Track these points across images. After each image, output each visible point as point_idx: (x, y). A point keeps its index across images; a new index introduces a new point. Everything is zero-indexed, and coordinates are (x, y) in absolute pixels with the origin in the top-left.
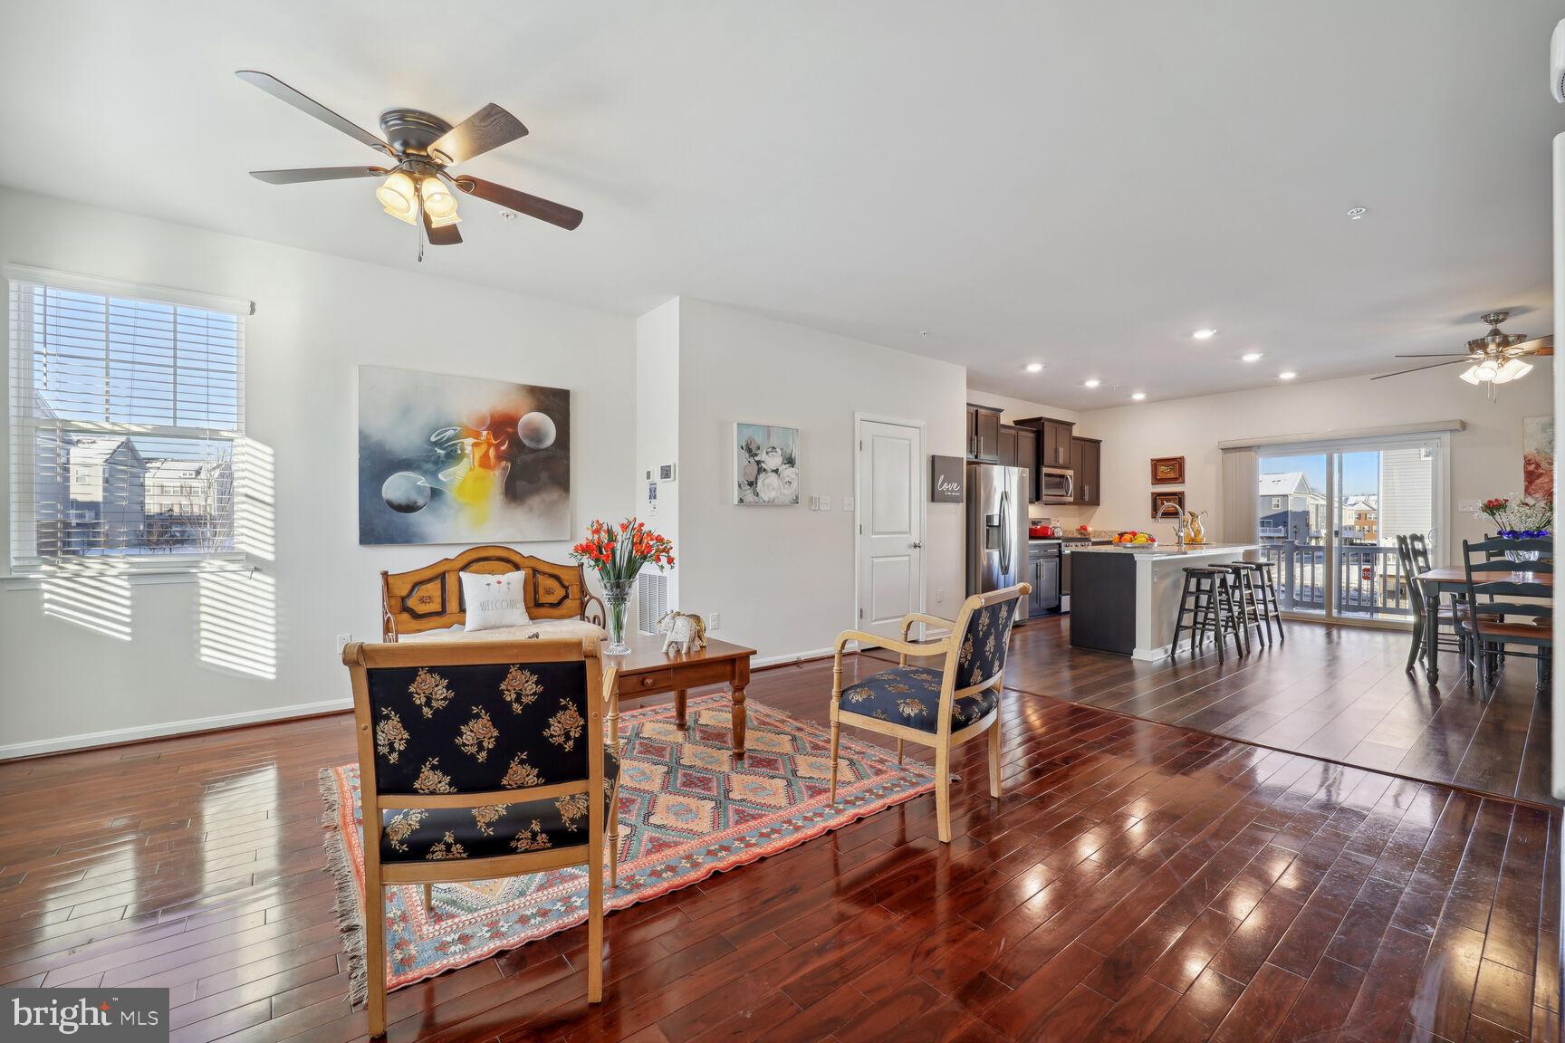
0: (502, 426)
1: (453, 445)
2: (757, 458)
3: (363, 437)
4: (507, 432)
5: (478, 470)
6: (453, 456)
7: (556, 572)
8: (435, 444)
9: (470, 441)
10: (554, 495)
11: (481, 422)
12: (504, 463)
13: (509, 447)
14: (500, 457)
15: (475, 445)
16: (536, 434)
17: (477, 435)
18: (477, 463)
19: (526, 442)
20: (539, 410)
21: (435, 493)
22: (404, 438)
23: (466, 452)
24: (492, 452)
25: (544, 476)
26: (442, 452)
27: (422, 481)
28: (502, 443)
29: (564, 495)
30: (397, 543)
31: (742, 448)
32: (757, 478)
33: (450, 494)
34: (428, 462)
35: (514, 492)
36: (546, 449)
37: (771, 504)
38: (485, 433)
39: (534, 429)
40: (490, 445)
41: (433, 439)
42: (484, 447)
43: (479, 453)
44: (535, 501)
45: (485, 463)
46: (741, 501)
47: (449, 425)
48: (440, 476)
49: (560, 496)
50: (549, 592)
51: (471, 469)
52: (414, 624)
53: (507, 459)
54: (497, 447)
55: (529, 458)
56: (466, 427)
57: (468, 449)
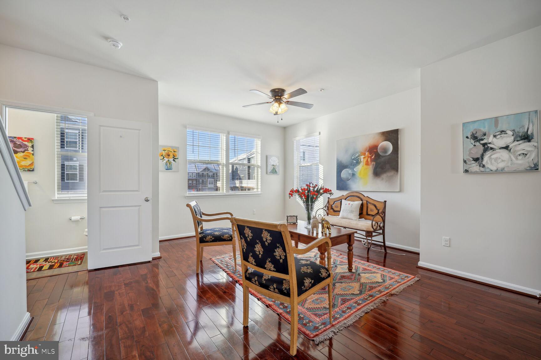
0: (373, 150)
1: (358, 159)
2: (482, 142)
3: (337, 160)
4: (374, 151)
5: (365, 166)
6: (358, 163)
7: (375, 203)
8: (353, 159)
9: (363, 156)
10: (391, 173)
11: (366, 150)
12: (373, 163)
13: (375, 156)
14: (372, 161)
15: (364, 158)
16: (385, 150)
17: (364, 154)
18: (364, 164)
19: (381, 154)
20: (386, 140)
21: (353, 175)
22: (345, 159)
23: (361, 160)
24: (369, 160)
25: (388, 166)
26: (355, 162)
27: (350, 171)
28: (372, 156)
29: (396, 173)
30: (344, 190)
31: (467, 137)
32: (482, 156)
33: (358, 175)
34: (351, 165)
35: (377, 173)
36: (389, 155)
37: (491, 172)
38: (367, 153)
39: (384, 148)
40: (368, 157)
41: (353, 158)
42: (366, 158)
43: (365, 160)
44: (384, 176)
45: (367, 164)
46: (466, 171)
47: (357, 153)
48: (355, 170)
49: (394, 173)
50: (372, 210)
51: (363, 166)
52: (333, 213)
53: (374, 161)
54: (371, 157)
55: (383, 159)
56: (362, 152)
57: (362, 160)
